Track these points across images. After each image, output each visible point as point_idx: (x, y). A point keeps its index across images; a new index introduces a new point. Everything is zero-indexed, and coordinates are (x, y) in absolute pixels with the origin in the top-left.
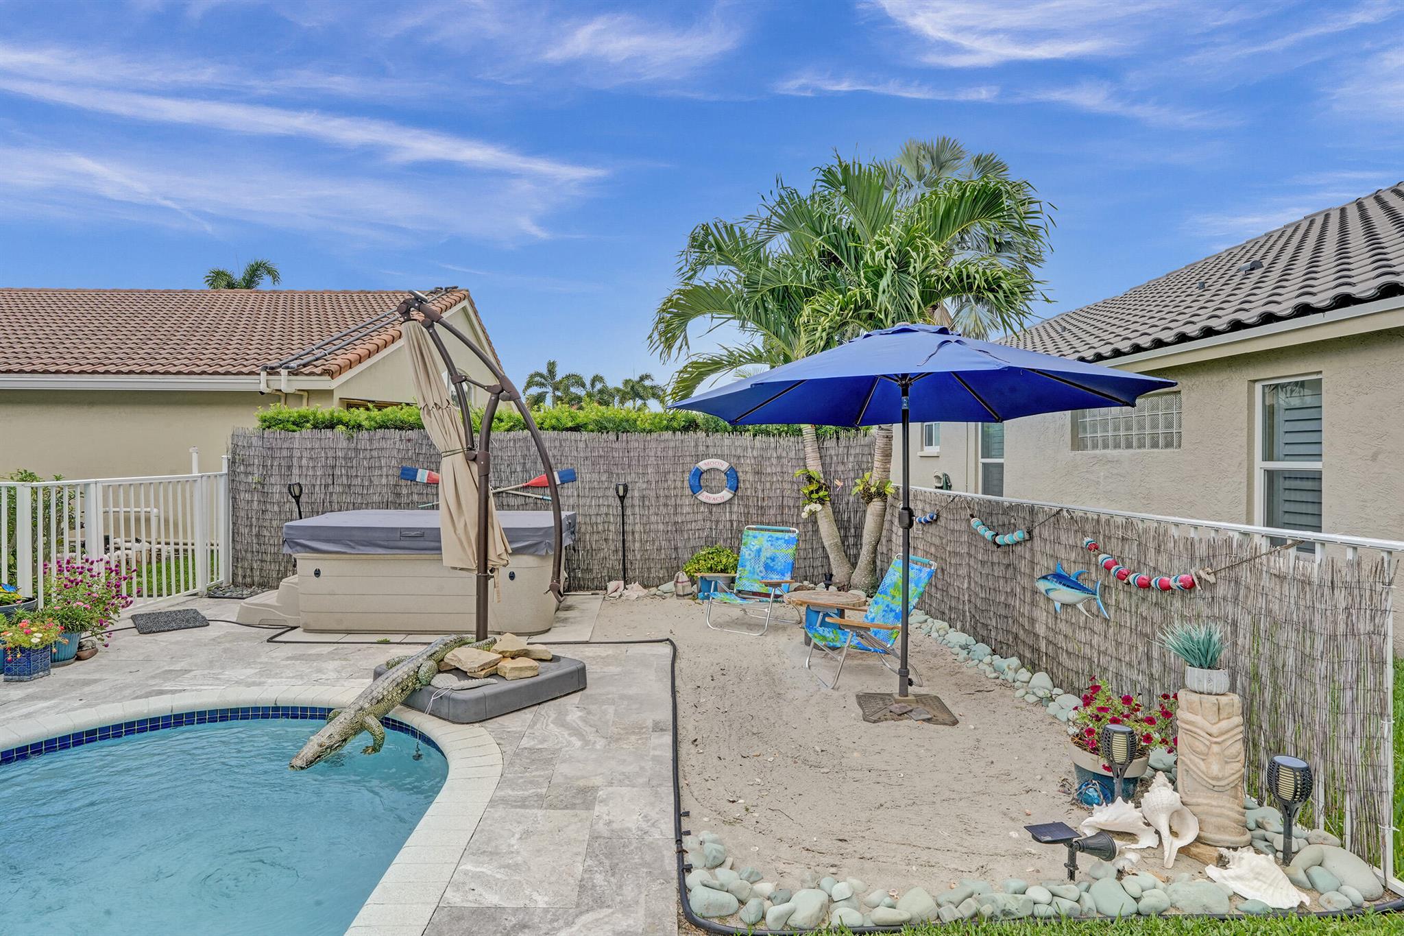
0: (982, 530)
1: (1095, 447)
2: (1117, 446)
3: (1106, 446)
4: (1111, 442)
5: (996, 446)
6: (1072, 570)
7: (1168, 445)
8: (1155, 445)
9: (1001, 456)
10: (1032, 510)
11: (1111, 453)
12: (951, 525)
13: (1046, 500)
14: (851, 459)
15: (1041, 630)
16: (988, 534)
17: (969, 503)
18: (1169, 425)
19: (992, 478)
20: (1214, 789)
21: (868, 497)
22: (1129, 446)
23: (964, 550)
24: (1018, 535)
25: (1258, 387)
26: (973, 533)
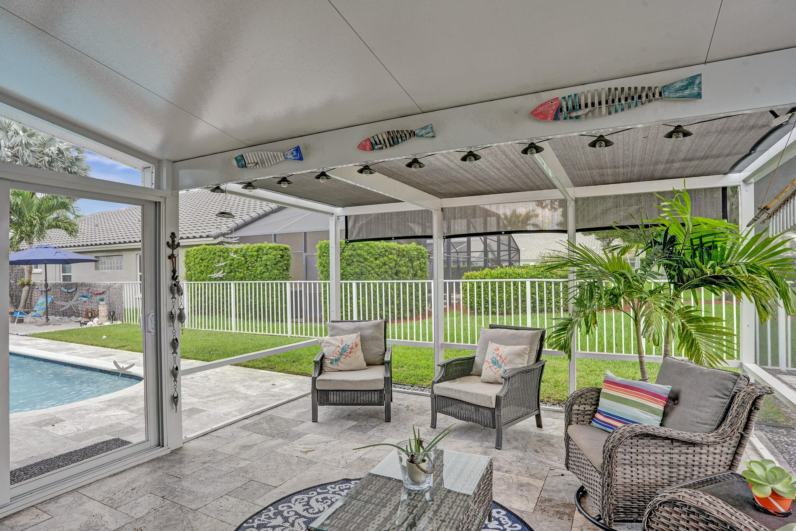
0: (64, 290)
1: (102, 269)
2: (108, 269)
3: (105, 269)
4: (106, 268)
5: (68, 269)
6: (85, 294)
7: (121, 269)
8: (118, 269)
9: (71, 272)
10: (77, 283)
11: (106, 271)
12: (55, 290)
13: (80, 281)
14: (14, 274)
15: (80, 308)
16: (66, 291)
17: (60, 284)
18: (121, 264)
19: (65, 278)
20: (104, 317)
21: (23, 285)
22: (111, 269)
23: (59, 296)
24: (74, 289)
25: (138, 255)
26: (62, 291)
